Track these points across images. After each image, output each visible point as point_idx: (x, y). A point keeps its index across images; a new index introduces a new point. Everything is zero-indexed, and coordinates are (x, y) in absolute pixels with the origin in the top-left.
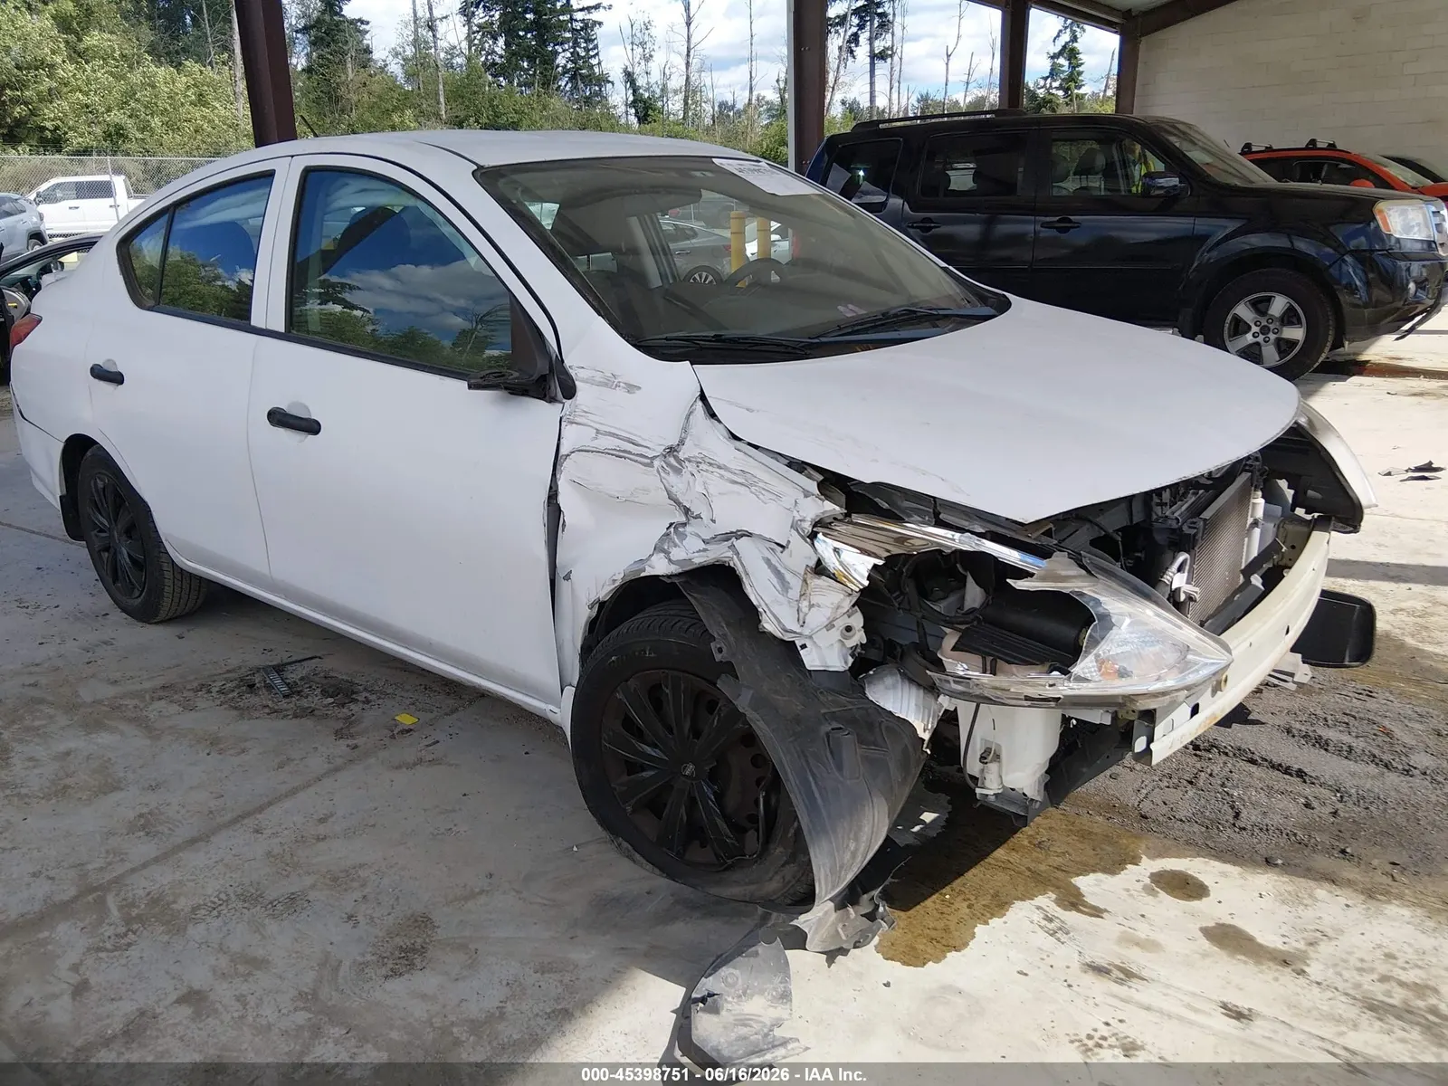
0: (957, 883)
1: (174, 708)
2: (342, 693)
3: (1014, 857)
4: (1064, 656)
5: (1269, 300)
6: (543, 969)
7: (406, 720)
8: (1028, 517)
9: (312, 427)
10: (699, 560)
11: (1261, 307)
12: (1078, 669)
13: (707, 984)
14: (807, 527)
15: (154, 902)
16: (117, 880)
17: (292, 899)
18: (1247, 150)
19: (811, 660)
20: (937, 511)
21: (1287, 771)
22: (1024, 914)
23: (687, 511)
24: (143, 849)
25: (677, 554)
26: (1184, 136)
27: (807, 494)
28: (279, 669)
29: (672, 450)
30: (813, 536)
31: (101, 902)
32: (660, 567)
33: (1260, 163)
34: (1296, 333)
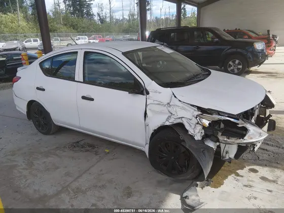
0: (218, 174)
1: (61, 152)
2: (92, 146)
3: (225, 168)
4: (243, 136)
5: (235, 61)
6: (154, 194)
7: (107, 151)
8: (236, 114)
9: (92, 100)
10: (175, 122)
11: (234, 62)
12: (245, 138)
13: (185, 195)
14: (196, 116)
15: (78, 189)
16: (68, 185)
17: (103, 186)
18: (224, 30)
19: (196, 138)
20: (219, 113)
21: (264, 149)
22: (231, 178)
23: (171, 114)
24: (70, 179)
25: (170, 121)
26: (218, 31)
27: (195, 111)
28: (78, 142)
29: (168, 103)
30: (197, 118)
31: (67, 189)
32: (167, 123)
33: (227, 33)
34: (241, 67)
